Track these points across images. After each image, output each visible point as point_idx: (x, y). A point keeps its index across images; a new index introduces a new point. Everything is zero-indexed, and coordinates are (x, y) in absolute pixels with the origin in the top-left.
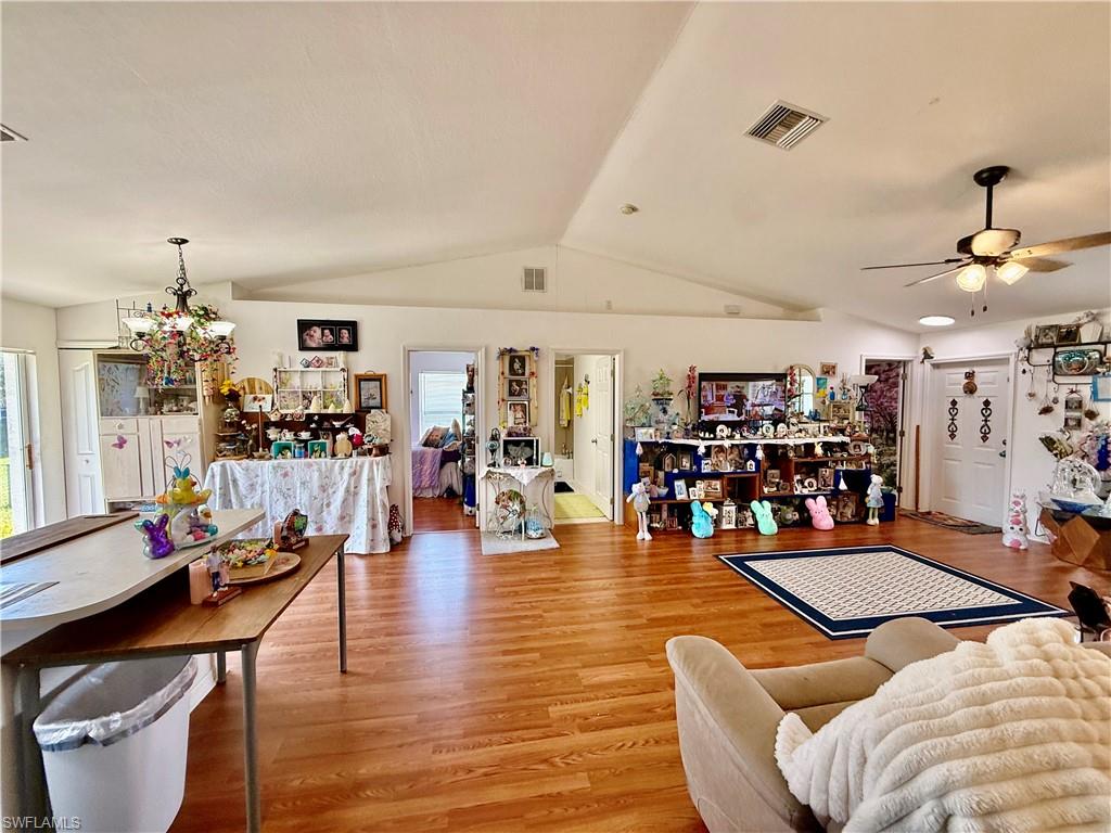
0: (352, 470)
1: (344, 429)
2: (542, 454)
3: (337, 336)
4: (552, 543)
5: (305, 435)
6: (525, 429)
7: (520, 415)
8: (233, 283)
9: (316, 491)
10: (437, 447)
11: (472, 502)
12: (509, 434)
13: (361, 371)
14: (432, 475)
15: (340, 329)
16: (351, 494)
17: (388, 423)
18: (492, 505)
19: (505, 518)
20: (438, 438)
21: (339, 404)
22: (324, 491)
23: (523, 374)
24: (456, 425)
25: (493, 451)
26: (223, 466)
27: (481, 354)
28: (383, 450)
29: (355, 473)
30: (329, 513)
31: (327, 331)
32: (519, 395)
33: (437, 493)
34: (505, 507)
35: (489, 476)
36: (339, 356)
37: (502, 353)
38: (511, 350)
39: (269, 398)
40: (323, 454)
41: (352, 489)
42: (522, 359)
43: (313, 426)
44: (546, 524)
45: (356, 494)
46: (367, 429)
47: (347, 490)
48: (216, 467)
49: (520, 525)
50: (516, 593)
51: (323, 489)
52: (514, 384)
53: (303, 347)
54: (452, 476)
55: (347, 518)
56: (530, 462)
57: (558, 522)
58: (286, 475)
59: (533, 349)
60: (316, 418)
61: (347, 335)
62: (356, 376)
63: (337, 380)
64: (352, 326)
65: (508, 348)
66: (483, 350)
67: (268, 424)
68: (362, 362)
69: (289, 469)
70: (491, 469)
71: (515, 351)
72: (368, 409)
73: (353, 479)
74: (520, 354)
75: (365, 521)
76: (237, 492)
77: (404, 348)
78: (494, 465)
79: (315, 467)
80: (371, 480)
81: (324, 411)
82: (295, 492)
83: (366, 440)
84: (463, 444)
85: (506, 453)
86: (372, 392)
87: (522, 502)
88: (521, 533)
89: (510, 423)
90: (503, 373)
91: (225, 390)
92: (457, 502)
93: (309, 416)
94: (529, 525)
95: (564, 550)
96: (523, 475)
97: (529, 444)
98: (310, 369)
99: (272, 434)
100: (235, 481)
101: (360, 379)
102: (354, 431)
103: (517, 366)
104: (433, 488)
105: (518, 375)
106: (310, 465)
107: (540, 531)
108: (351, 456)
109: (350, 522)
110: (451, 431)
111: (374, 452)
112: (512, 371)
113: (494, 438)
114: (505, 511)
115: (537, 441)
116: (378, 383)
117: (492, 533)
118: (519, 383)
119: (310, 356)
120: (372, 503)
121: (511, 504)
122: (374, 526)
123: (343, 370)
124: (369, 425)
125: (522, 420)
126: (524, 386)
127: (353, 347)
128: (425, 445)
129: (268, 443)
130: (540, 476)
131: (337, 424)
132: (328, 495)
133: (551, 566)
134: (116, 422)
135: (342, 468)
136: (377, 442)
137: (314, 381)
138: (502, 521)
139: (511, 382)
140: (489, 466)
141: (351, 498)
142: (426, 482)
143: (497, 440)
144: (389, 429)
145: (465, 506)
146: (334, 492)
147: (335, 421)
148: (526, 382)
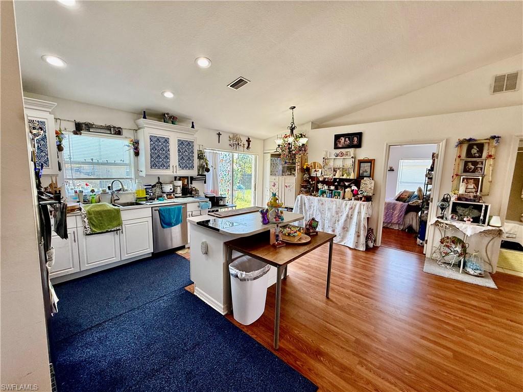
0: (351, 207)
1: (350, 186)
2: (491, 217)
3: (352, 140)
4: (491, 284)
5: (332, 188)
6: (475, 197)
7: (471, 186)
9: (334, 213)
10: (404, 202)
11: (423, 238)
12: (459, 199)
13: (361, 157)
14: (399, 217)
15: (353, 138)
16: (349, 218)
17: (373, 185)
18: (437, 243)
19: (447, 254)
20: (406, 197)
21: (349, 174)
22: (337, 214)
23: (480, 157)
24: (420, 190)
25: (443, 208)
26: (301, 197)
27: (443, 144)
28: (368, 199)
29: (352, 208)
30: (338, 224)
31: (347, 139)
32: (474, 171)
33: (402, 228)
34: (448, 247)
35: (437, 224)
36: (351, 150)
37: (461, 143)
38: (470, 140)
39: (320, 170)
40: (339, 197)
41: (350, 216)
42: (481, 147)
43: (336, 184)
44: (488, 268)
45: (351, 218)
46: (361, 187)
47: (347, 216)
48: (299, 197)
49: (460, 262)
50: (444, 305)
51: (337, 213)
52: (470, 164)
53: (336, 147)
54: (412, 220)
55: (346, 229)
56: (476, 220)
57: (501, 270)
58: (322, 204)
59: (493, 137)
60: (338, 180)
61: (356, 140)
62: (359, 161)
63: (349, 163)
64: (359, 135)
65: (468, 138)
66: (444, 141)
67: (318, 182)
68: (363, 153)
69: (324, 202)
70: (440, 220)
71: (475, 140)
72: (363, 177)
73: (351, 211)
74: (479, 142)
75: (354, 232)
76: (305, 208)
77: (387, 144)
78: (442, 218)
79: (334, 203)
80: (359, 213)
81: (341, 177)
82: (325, 212)
83: (359, 193)
84: (423, 203)
85: (454, 211)
86: (366, 168)
87: (464, 247)
88: (460, 267)
89: (462, 191)
90: (460, 157)
91: (305, 167)
92: (414, 235)
93: (335, 179)
94: (468, 264)
95: (501, 292)
96: (468, 229)
97: (479, 208)
98: (338, 157)
99: (320, 186)
100: (305, 203)
101: (360, 162)
102: (354, 188)
103: (474, 151)
104: (399, 224)
105: (475, 157)
106: (332, 201)
107: (479, 272)
108: (351, 200)
109: (347, 231)
110: (416, 193)
111: (363, 199)
112: (469, 154)
113: (445, 200)
114: (447, 249)
115: (487, 207)
116: (370, 164)
117: (434, 261)
118: (475, 163)
119: (338, 151)
120: (358, 224)
121: (453, 246)
122: (358, 236)
123: (352, 157)
124: (362, 186)
125: (474, 190)
126: (479, 166)
127: (359, 145)
128: (397, 200)
129: (317, 190)
130: (485, 232)
131: (347, 184)
132: (338, 216)
133: (483, 299)
135: (346, 205)
136: (365, 194)
137: (339, 163)
138: (444, 255)
139: (466, 163)
140: (438, 218)
141: (349, 220)
142: (395, 220)
143: (447, 201)
144: (373, 188)
145: (418, 240)
146: (341, 216)
147: (346, 182)
148: (482, 162)
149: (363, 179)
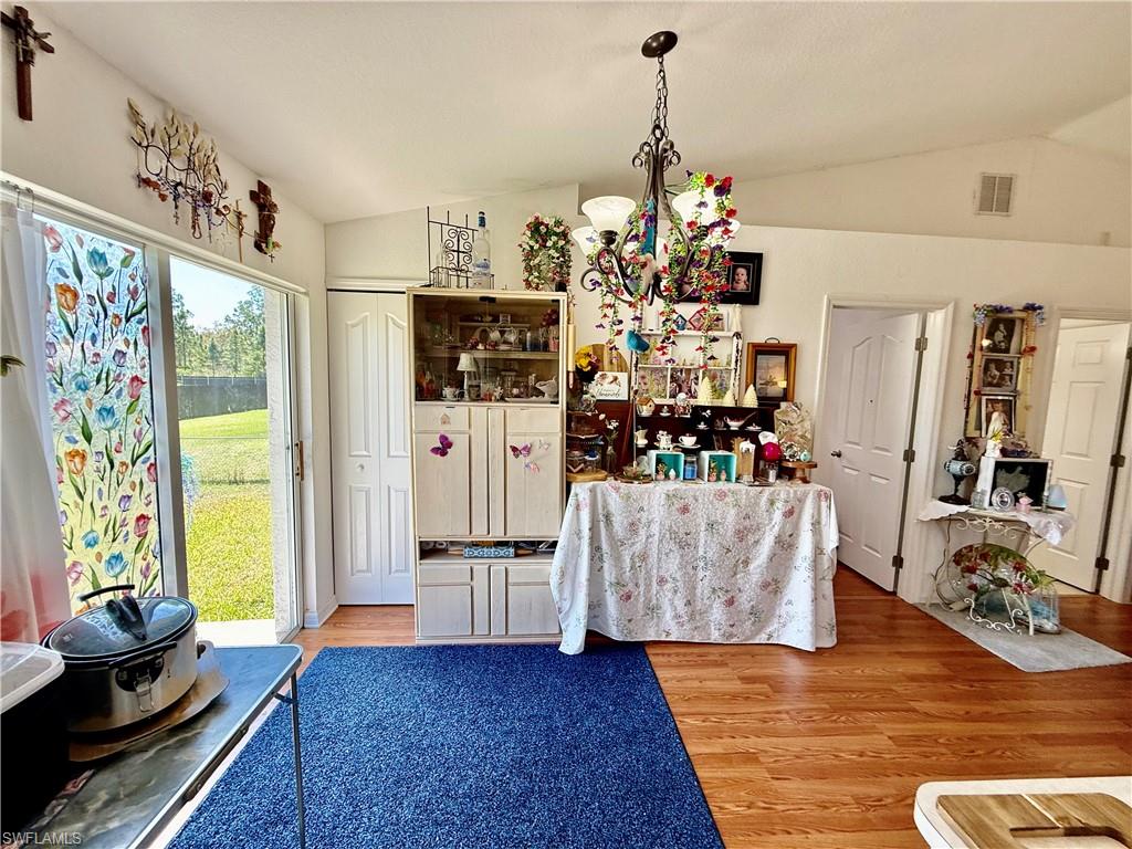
0: (789, 506)
1: (746, 433)
5: (689, 441)
8: (580, 185)
9: (730, 539)
13: (760, 338)
15: (735, 267)
16: (786, 545)
22: (741, 539)
23: (1007, 351)
26: (593, 491)
29: (792, 511)
30: (747, 573)
32: (998, 385)
35: (953, 517)
36: (731, 313)
40: (723, 477)
41: (786, 538)
42: (1010, 327)
43: (702, 426)
45: (790, 546)
46: (778, 435)
47: (779, 540)
51: (741, 535)
52: (993, 366)
55: (773, 586)
58: (685, 510)
59: (1031, 308)
60: (707, 413)
61: (744, 278)
62: (755, 346)
63: (725, 353)
64: (754, 262)
68: (764, 323)
69: (690, 500)
73: (788, 521)
76: (610, 534)
77: (828, 302)
80: (816, 525)
81: (717, 403)
82: (697, 540)
83: (786, 454)
85: (995, 482)
86: (773, 372)
87: (1022, 568)
90: (981, 347)
93: (698, 410)
98: (686, 332)
99: (641, 438)
101: (760, 350)
102: (765, 437)
103: (1000, 335)
105: (1000, 351)
106: (722, 495)
107: (1054, 620)
109: (776, 592)
111: (800, 474)
112: (991, 344)
116: (783, 358)
118: (1000, 365)
119: (688, 311)
121: (987, 567)
123: (738, 335)
124: (781, 429)
126: (1007, 371)
127: (751, 298)
131: (734, 425)
132: (748, 546)
134: (435, 409)
135: (772, 503)
137: (687, 351)
140: (945, 501)
141: (783, 553)
146: (757, 542)
147: (732, 420)
148: (1012, 363)
149: (779, 407)
